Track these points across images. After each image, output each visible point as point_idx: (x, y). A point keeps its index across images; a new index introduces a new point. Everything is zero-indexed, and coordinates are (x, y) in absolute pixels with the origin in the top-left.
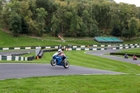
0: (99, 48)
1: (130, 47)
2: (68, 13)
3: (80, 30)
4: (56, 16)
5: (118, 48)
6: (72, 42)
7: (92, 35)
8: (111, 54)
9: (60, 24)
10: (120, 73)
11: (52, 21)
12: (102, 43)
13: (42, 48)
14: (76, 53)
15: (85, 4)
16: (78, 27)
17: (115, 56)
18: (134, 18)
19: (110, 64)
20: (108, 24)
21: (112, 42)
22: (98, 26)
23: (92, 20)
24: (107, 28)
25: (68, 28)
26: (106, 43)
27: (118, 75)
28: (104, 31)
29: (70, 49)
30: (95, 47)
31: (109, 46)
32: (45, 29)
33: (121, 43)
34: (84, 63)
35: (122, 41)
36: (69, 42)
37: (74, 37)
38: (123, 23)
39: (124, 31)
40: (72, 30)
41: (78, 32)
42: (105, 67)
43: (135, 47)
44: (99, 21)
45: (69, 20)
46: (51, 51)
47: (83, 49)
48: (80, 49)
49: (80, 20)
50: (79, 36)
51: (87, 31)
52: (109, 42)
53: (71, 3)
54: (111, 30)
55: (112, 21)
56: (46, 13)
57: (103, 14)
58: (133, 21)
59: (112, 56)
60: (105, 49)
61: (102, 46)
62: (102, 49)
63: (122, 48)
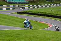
0: (8, 7)
8: (18, 13)
12: (11, 3)
17: (21, 15)
19: (17, 21)
26: (14, 3)
30: (5, 7)
31: (17, 6)
35: (27, 2)
42: (13, 24)
52: (16, 3)
59: (19, 15)
60: (14, 9)
61: (10, 6)
62: (10, 9)
63: (27, 8)
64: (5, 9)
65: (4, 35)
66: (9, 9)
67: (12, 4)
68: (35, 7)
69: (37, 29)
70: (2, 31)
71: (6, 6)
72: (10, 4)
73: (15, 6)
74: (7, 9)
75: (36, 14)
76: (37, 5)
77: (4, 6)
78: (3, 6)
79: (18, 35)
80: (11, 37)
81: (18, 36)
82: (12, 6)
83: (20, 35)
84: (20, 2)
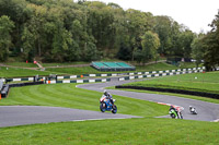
0: (99, 78)
2: (48, 24)
3: (68, 52)
4: (30, 30)
5: (127, 78)
6: (56, 70)
7: (87, 59)
8: (117, 87)
9: (36, 42)
10: (130, 116)
11: (23, 37)
12: (103, 70)
13: (7, 81)
14: (63, 87)
15: (75, 11)
16: (65, 46)
17: (123, 91)
18: (149, 33)
20: (112, 41)
21: (118, 70)
22: (97, 44)
23: (86, 36)
24: (110, 48)
25: (50, 48)
26: (109, 70)
27: (127, 120)
28: (105, 52)
29: (53, 82)
30: (92, 78)
31: (114, 75)
32: (11, 50)
33: (132, 70)
34: (76, 103)
35: (133, 67)
36: (51, 70)
37: (58, 61)
38: (133, 40)
39: (136, 53)
40: (54, 51)
41: (66, 54)
43: (153, 76)
44: (97, 37)
45: (50, 36)
46: (21, 85)
48: (68, 81)
49: (68, 36)
50: (66, 60)
51: (78, 52)
52: (113, 70)
53: (52, 10)
54: (116, 51)
55: (118, 37)
56: (12, 23)
57: (104, 27)
58: (149, 37)
59: (118, 90)
60: (108, 80)
62: (103, 80)
63: (133, 77)
64: (94, 81)
66: (100, 81)
67: (106, 72)
71: (94, 75)
73: (111, 75)
77: (91, 75)
78: (89, 75)
82: (106, 75)
84: (120, 67)
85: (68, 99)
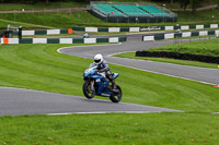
0: (103, 35)
1: (195, 34)
5: (159, 37)
6: (20, 18)
8: (139, 54)
12: (112, 20)
14: (32, 52)
17: (149, 61)
21: (143, 20)
26: (123, 20)
29: (14, 41)
31: (134, 30)
33: (169, 21)
34: (57, 83)
35: (171, 15)
36: (10, 17)
43: (212, 33)
47: (54, 41)
48: (42, 40)
52: (132, 20)
59: (141, 60)
60: (122, 39)
61: (111, 30)
62: (111, 40)
63: (172, 36)
64: (93, 40)
65: (90, 132)
66: (107, 40)
67: (118, 24)
68: (201, 33)
69: (209, 111)
70: (83, 118)
71: (95, 30)
72: (110, 21)
73: (128, 30)
74: (99, 41)
75: (202, 57)
76: (207, 26)
77: (88, 29)
78: (84, 30)
79: (139, 131)
80: (116, 140)
81: (139, 134)
82: (118, 30)
83: (145, 131)
84: (146, 14)
85: (42, 74)
